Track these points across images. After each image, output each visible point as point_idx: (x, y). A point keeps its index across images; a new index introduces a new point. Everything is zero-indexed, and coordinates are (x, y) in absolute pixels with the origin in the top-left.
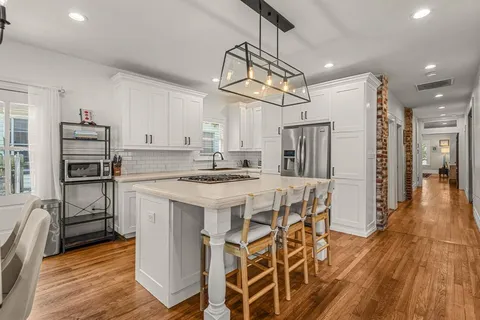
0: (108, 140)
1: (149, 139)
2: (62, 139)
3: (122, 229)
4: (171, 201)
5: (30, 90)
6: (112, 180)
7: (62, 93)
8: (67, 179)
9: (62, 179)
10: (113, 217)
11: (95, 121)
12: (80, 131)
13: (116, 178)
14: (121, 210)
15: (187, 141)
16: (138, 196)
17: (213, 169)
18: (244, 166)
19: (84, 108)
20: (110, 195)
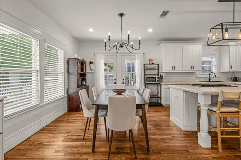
0: (158, 69)
1: (174, 68)
2: (144, 70)
3: (163, 103)
4: (184, 91)
5: (136, 55)
6: (160, 84)
7: (144, 54)
8: (146, 83)
9: (145, 83)
10: (160, 98)
11: (153, 62)
12: (149, 67)
13: (161, 83)
14: (163, 96)
15: (193, 68)
16: (171, 90)
17: (209, 82)
18: (233, 81)
19: (150, 59)
20: (159, 89)
